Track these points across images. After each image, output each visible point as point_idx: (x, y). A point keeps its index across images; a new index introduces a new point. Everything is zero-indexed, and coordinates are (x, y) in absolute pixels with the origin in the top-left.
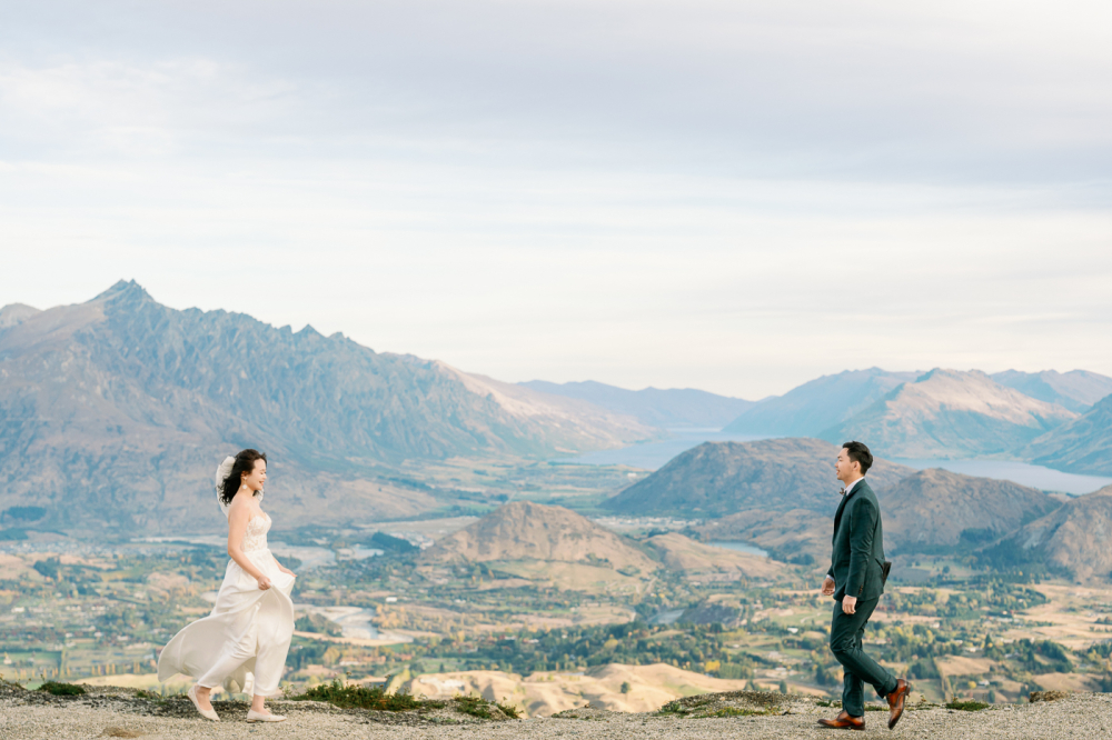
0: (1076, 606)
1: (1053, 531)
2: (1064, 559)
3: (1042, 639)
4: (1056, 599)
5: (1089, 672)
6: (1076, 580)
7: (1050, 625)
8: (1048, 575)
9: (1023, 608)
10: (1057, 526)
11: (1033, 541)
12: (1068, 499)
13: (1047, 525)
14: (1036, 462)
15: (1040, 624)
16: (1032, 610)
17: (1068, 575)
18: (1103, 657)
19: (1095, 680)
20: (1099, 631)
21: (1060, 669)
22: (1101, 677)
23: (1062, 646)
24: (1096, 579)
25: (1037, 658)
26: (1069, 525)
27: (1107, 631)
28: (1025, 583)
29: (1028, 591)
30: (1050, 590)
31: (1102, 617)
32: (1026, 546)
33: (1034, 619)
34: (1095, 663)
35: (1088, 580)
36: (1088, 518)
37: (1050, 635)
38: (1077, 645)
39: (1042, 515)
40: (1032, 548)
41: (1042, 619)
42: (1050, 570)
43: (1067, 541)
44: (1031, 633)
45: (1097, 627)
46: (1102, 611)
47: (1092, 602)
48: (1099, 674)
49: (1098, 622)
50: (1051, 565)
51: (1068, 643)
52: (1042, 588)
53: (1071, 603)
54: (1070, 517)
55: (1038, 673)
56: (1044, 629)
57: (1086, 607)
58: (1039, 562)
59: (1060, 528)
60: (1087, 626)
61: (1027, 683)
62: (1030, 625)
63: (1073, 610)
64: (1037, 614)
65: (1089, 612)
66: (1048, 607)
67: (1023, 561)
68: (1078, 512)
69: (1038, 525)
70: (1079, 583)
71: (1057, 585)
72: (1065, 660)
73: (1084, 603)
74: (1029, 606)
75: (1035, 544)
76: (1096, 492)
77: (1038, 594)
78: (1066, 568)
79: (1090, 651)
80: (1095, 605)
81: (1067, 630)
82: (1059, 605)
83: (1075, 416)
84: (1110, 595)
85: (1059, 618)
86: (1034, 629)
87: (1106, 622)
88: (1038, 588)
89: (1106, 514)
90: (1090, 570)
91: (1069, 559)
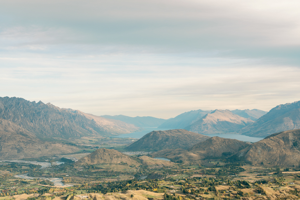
0: (252, 172)
1: (247, 152)
2: (249, 159)
3: (243, 180)
4: (247, 170)
5: (255, 188)
6: (252, 165)
7: (245, 176)
8: (245, 164)
9: (238, 172)
10: (248, 151)
11: (241, 155)
12: (251, 144)
13: (245, 151)
14: (243, 134)
15: (243, 176)
16: (241, 173)
17: (250, 163)
18: (259, 184)
19: (256, 190)
20: (258, 178)
21: (247, 188)
22: (258, 189)
23: (248, 182)
24: (258, 164)
25: (242, 185)
26: (251, 150)
27: (260, 178)
28: (239, 166)
29: (240, 168)
30: (245, 168)
31: (259, 174)
32: (239, 156)
33: (241, 175)
34: (257, 186)
35: (256, 165)
36: (256, 148)
37: (245, 179)
38: (252, 181)
39: (244, 148)
40: (241, 157)
41: (243, 175)
42: (246, 162)
43: (250, 155)
44: (240, 179)
45: (257, 176)
46: (259, 173)
47: (256, 170)
48: (258, 188)
49: (258, 175)
50: (246, 161)
51: (249, 181)
52: (243, 167)
53: (251, 171)
54: (251, 148)
55: (242, 189)
56: (244, 178)
57: (255, 172)
58: (243, 160)
59: (249, 151)
60: (255, 177)
61: (239, 191)
62: (240, 177)
63: (251, 172)
64: (242, 174)
65: (255, 173)
66: (245, 172)
67: (239, 160)
68: (254, 147)
69: (243, 151)
70: (253, 166)
71: (247, 166)
72: (249, 185)
73: (254, 171)
74: (240, 172)
75: (242, 156)
76: (259, 142)
77: (242, 169)
78: (250, 162)
79: (255, 183)
80: (257, 171)
81: (250, 178)
82: (248, 171)
83: (254, 122)
84: (261, 168)
85: (248, 175)
86: (241, 178)
87: (260, 175)
88: (242, 167)
89: (261, 147)
90: (256, 162)
91: (251, 159)
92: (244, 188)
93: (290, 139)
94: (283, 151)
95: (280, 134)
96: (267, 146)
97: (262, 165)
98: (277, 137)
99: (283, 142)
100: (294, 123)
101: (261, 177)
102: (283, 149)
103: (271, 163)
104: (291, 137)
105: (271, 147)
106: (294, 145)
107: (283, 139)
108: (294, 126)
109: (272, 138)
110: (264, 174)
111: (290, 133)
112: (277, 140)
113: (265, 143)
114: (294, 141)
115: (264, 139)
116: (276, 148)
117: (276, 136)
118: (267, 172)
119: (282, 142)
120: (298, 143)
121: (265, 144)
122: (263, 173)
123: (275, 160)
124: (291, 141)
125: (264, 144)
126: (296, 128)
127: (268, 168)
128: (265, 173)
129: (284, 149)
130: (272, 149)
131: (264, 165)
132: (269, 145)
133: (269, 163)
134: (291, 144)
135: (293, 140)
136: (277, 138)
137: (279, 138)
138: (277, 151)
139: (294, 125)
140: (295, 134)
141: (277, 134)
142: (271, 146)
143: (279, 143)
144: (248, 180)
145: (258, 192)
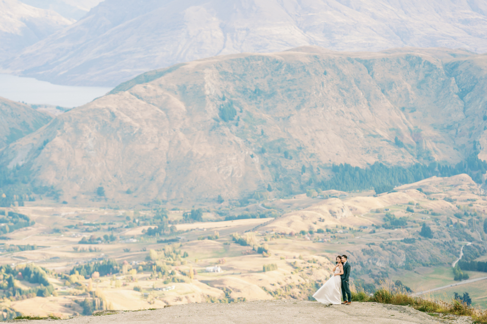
0: (60, 227)
1: (41, 148)
2: (49, 178)
3: (23, 265)
4: (40, 220)
5: (69, 294)
6: (62, 199)
7: (33, 248)
8: (33, 195)
9: (5, 232)
10: (45, 143)
11: (19, 160)
12: (58, 113)
13: (35, 142)
14: (26, 74)
15: (22, 249)
16: (16, 234)
17: (53, 194)
18: (86, 278)
19: (76, 301)
20: (83, 251)
21: (41, 294)
22: (82, 299)
23: (43, 269)
24: (83, 196)
25: (17, 283)
26: (58, 141)
27: (91, 251)
28: (8, 206)
29: (11, 214)
30: (34, 212)
31: (87, 236)
32: (11, 166)
33: (16, 243)
34: (77, 285)
35: (75, 198)
36: (78, 132)
37: (33, 261)
38: (60, 267)
39: (30, 131)
40: (18, 168)
41: (24, 242)
42: (35, 190)
43: (55, 158)
44: (12, 259)
45: (81, 246)
46: (87, 231)
47: (77, 221)
48: (80, 295)
49: (83, 242)
50: (37, 185)
51: (49, 266)
52: (26, 210)
53: (56, 223)
54: (59, 133)
55: (17, 299)
56: (27, 253)
57: (70, 227)
58: (24, 182)
59: (48, 145)
60: (70, 247)
61: (6, 311)
62: (11, 250)
63: (57, 231)
64: (20, 238)
65: (73, 232)
66: (32, 230)
67: (8, 182)
68: (67, 127)
69: (26, 143)
70: (65, 203)
71: (42, 205)
72: (46, 284)
73: (69, 224)
74: (11, 230)
75: (21, 164)
76: (88, 104)
77: (21, 216)
78: (52, 187)
79: (72, 272)
80: (80, 224)
81: (50, 253)
82: (42, 227)
83: (69, 23)
84: (96, 212)
85: (42, 241)
86: (16, 254)
87: (91, 241)
88: (21, 210)
89: (97, 128)
90: (77, 187)
91: (56, 178)
92: (28, 295)
93: (208, 92)
94: (179, 142)
95: (169, 75)
96: (121, 122)
97: (99, 200)
98: (161, 86)
99: (182, 106)
100: (223, 28)
101: (93, 246)
102: (181, 135)
103: (136, 189)
104: (212, 85)
105: (137, 125)
106: (223, 118)
107: (183, 91)
108: (225, 40)
109: (139, 88)
110: (106, 237)
111: (210, 68)
112: (157, 97)
113: (114, 110)
114: (224, 99)
115: (112, 92)
116: (155, 130)
117: (156, 82)
118: (117, 225)
119: (177, 103)
120: (238, 109)
121: (113, 115)
122: (104, 230)
123: (152, 179)
124: (212, 100)
125: (109, 115)
126: (230, 50)
127: (121, 212)
128: (109, 229)
129: (185, 131)
130: (140, 132)
131: (106, 199)
132: (128, 120)
133: (125, 188)
134: (212, 111)
135: (221, 95)
136: (160, 91)
137: (168, 90)
138: (157, 140)
139: (225, 36)
140: (225, 73)
141: (161, 74)
142: (137, 120)
143: (166, 110)
144: (42, 262)
145: (81, 309)
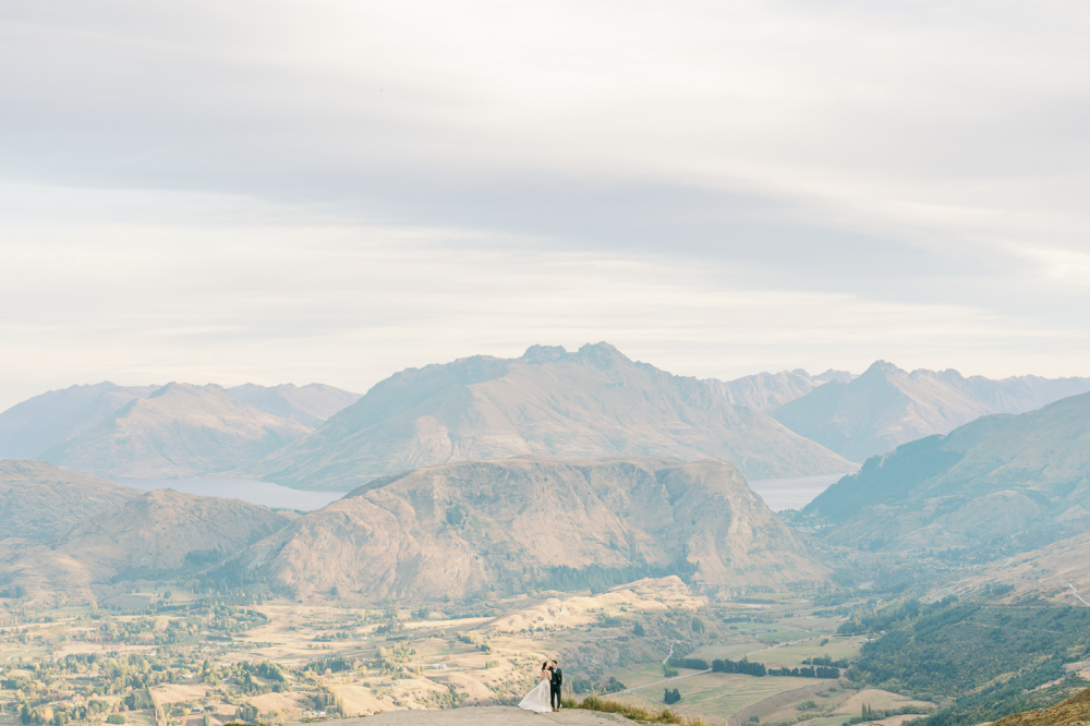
0: (295, 625)
1: (279, 550)
2: (287, 577)
3: (260, 661)
4: (277, 619)
5: (303, 689)
6: (298, 598)
7: (270, 645)
8: (271, 594)
9: (244, 630)
10: (284, 544)
11: (258, 562)
12: (297, 516)
13: (274, 544)
14: (267, 479)
15: (259, 646)
16: (254, 632)
17: (290, 593)
18: (319, 674)
19: (309, 697)
20: (317, 648)
21: (276, 689)
22: (315, 694)
23: (279, 665)
24: (317, 596)
25: (254, 679)
26: (296, 543)
27: (324, 648)
28: (248, 604)
29: (249, 612)
30: (272, 610)
31: (321, 634)
32: (251, 566)
33: (253, 640)
34: (311, 681)
35: (309, 597)
36: (314, 534)
37: (269, 656)
38: (295, 664)
39: (270, 533)
40: (257, 568)
41: (261, 639)
42: (273, 590)
43: (292, 559)
44: (250, 655)
45: (315, 644)
46: (321, 629)
47: (312, 619)
48: (313, 691)
49: (317, 639)
50: (275, 585)
51: (285, 662)
52: (265, 609)
53: (291, 621)
54: (297, 535)
55: (254, 695)
56: (264, 651)
57: (305, 625)
58: (263, 582)
59: (287, 547)
60: (305, 644)
61: (242, 706)
62: (249, 647)
63: (293, 629)
64: (257, 635)
65: (307, 630)
66: (269, 628)
67: (249, 582)
68: (305, 530)
69: (265, 544)
70: (301, 602)
71: (279, 604)
72: (281, 680)
73: (305, 621)
74: (249, 629)
75: (260, 564)
76: (325, 508)
77: (259, 614)
78: (289, 587)
79: (306, 669)
80: (314, 622)
81: (285, 649)
82: (279, 625)
83: (309, 431)
84: (330, 611)
85: (279, 638)
86: (253, 651)
87: (324, 639)
88: (259, 609)
89: (332, 530)
90: (312, 587)
91: (293, 578)
92: (264, 691)
93: (436, 497)
94: (409, 545)
95: (401, 480)
96: (355, 525)
97: (333, 599)
98: (392, 491)
99: (413, 511)
100: (451, 436)
101: (326, 644)
102: (411, 538)
103: (368, 589)
104: (440, 490)
105: (370, 528)
106: (450, 522)
107: (413, 494)
108: (453, 448)
109: (372, 493)
110: (338, 635)
111: (438, 474)
112: (389, 501)
113: (349, 514)
114: (451, 504)
115: (346, 497)
116: (386, 533)
117: (387, 487)
118: (350, 623)
119: (408, 508)
120: (464, 513)
121: (347, 517)
122: (337, 628)
123: (383, 579)
124: (440, 505)
125: (344, 518)
126: (458, 457)
127: (352, 611)
128: (342, 628)
129: (416, 534)
130: (372, 535)
131: (339, 599)
132: (362, 523)
133: (358, 589)
134: (440, 514)
135: (448, 500)
136: (391, 496)
137: (399, 495)
138: (388, 542)
139: (453, 444)
140: (453, 479)
141: (392, 480)
142: (370, 524)
143: (397, 514)
144: (278, 658)
145: (314, 704)
